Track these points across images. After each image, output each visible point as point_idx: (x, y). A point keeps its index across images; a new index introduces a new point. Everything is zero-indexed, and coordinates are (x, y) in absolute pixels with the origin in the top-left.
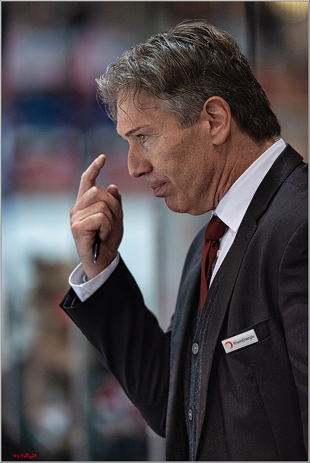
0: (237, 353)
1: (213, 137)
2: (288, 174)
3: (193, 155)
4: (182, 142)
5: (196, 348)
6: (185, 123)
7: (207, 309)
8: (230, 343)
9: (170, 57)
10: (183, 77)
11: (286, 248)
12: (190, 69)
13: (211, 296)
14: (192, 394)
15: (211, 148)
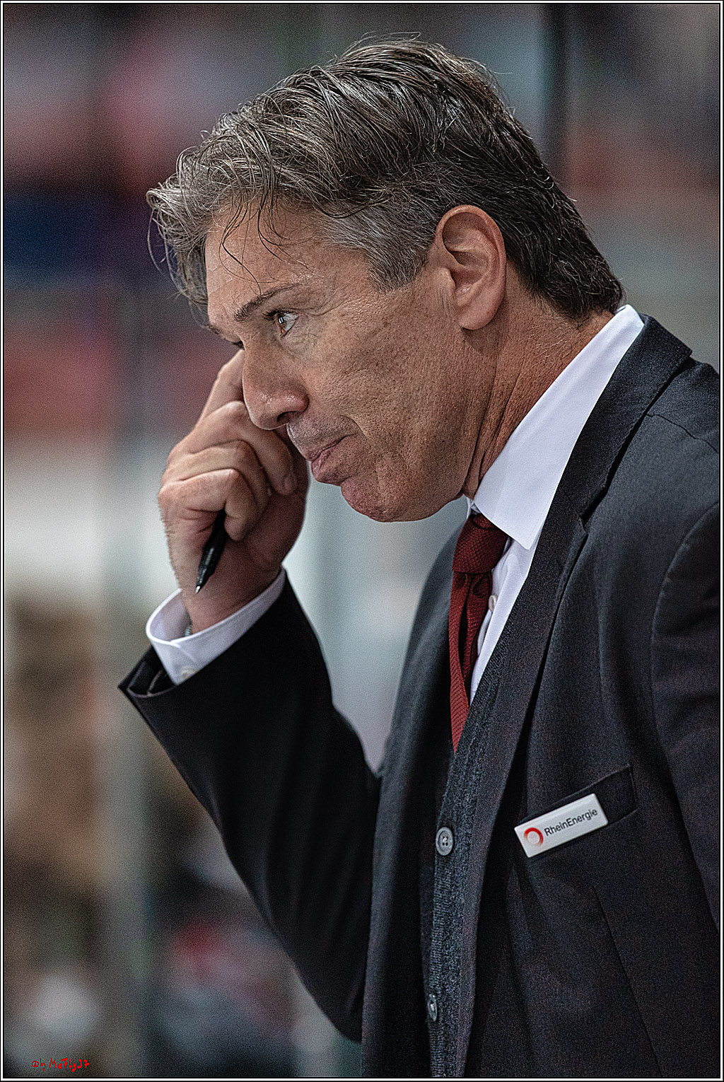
0: (556, 855)
1: (461, 310)
2: (655, 395)
3: (413, 356)
4: (386, 324)
5: (446, 839)
6: (392, 274)
7: (471, 744)
8: (534, 830)
9: (345, 112)
10: (383, 160)
11: (664, 583)
12: (397, 139)
13: (479, 713)
14: (435, 955)
15: (459, 337)
